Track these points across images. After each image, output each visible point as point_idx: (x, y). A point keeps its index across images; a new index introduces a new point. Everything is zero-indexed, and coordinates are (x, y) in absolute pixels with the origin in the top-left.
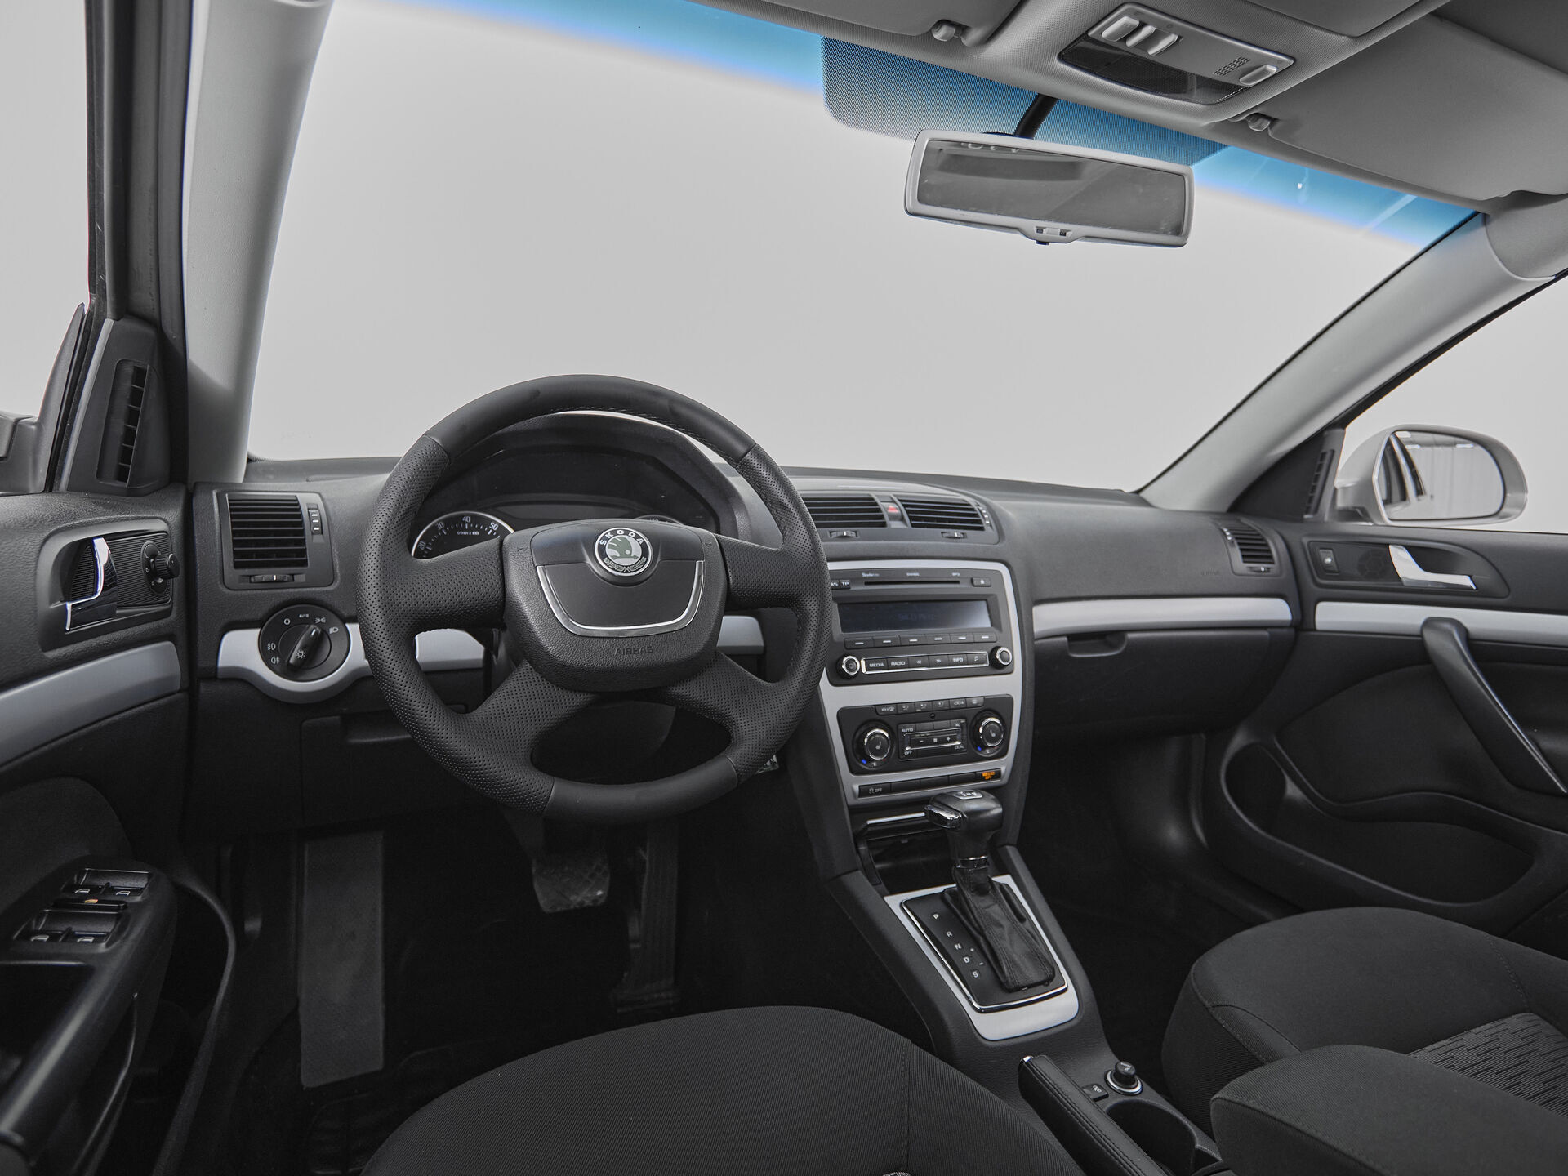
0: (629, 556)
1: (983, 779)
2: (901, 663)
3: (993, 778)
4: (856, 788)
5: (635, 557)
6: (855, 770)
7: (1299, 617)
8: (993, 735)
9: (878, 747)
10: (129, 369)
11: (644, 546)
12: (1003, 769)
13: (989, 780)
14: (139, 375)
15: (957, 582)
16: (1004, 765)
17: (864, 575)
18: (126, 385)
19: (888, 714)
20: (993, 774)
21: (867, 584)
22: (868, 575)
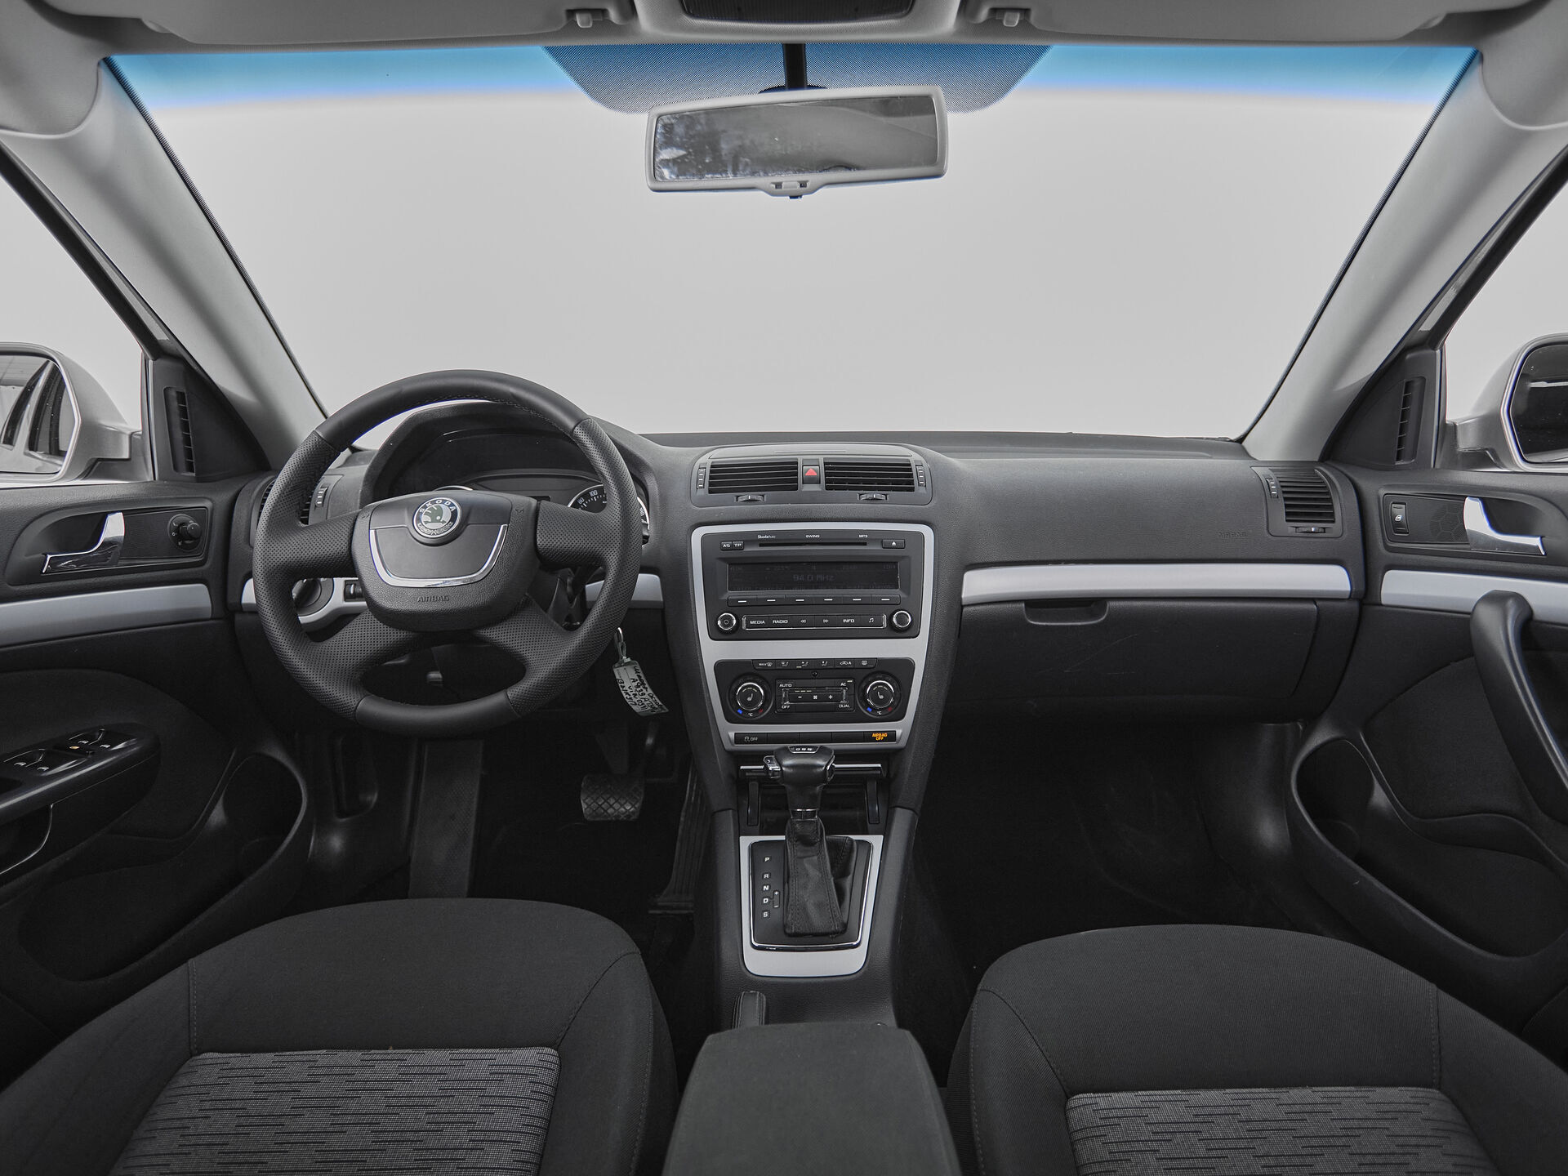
0: (439, 521)
1: (874, 740)
2: (784, 622)
3: (885, 740)
4: (732, 735)
5: (444, 522)
6: (731, 718)
7: (1362, 588)
8: (881, 697)
9: (749, 699)
10: (173, 394)
11: (454, 514)
12: (899, 732)
13: (880, 741)
14: (181, 397)
15: (865, 544)
16: (901, 728)
17: (760, 537)
18: (175, 405)
19: (765, 669)
20: (885, 735)
21: (761, 545)
22: (763, 537)
